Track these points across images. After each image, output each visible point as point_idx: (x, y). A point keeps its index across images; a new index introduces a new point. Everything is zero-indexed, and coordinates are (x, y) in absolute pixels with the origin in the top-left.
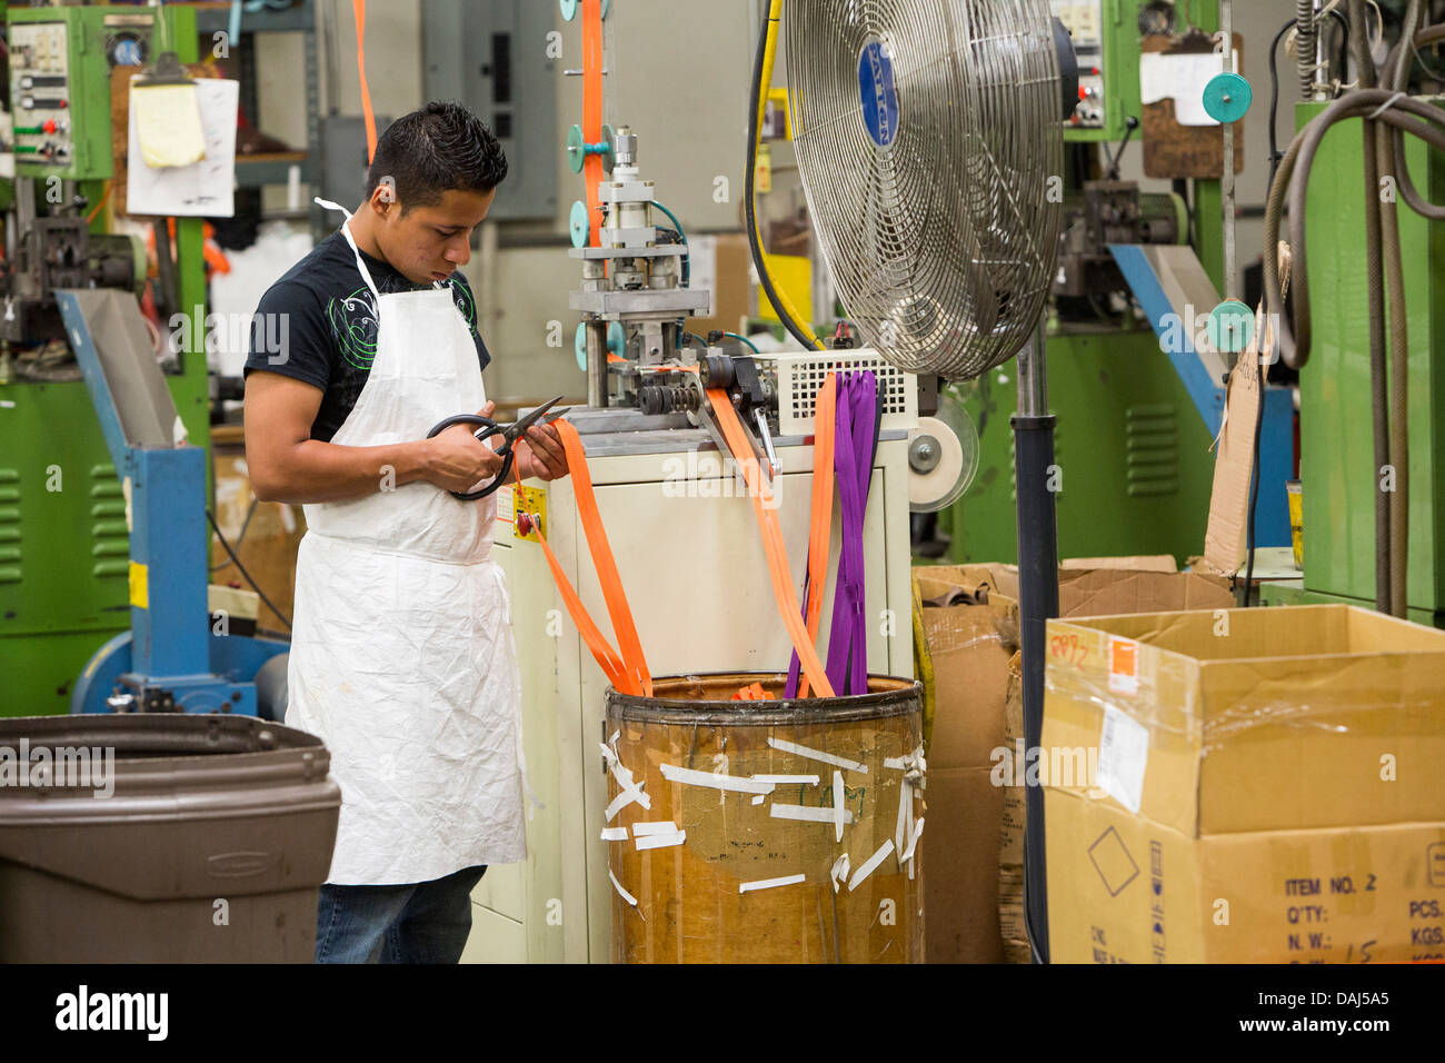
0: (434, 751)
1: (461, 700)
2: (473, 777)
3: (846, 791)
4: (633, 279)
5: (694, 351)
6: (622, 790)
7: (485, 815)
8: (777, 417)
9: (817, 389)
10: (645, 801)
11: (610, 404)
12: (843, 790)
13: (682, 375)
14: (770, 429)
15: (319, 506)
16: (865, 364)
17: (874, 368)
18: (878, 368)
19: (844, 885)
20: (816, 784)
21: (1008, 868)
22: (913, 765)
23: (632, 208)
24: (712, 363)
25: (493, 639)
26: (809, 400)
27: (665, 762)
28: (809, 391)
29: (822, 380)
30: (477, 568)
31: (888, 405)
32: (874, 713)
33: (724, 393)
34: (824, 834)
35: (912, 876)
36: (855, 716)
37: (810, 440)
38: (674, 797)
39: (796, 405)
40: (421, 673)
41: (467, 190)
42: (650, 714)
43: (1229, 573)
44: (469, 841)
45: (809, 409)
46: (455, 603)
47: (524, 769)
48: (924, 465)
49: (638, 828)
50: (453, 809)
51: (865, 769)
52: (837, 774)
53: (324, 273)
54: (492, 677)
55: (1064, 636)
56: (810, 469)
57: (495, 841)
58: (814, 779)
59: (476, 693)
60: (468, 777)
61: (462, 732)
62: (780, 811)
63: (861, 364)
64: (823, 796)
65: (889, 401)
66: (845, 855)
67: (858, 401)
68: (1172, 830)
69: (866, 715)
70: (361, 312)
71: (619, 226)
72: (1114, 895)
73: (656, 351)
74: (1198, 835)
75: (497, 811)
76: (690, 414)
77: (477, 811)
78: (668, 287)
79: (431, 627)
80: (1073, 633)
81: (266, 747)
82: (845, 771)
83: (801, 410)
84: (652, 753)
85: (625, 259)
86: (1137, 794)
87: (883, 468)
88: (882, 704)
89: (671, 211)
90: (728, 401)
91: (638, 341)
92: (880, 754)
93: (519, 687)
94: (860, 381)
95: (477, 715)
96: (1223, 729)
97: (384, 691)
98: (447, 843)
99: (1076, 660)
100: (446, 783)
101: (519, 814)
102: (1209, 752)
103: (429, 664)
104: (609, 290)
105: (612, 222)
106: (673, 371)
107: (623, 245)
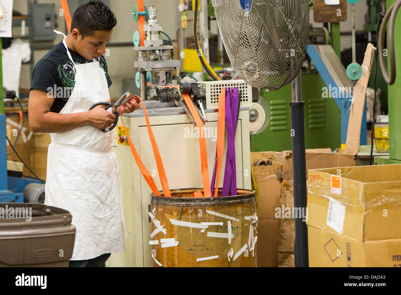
0: (93, 216)
1: (102, 198)
2: (106, 224)
3: (232, 227)
4: (156, 57)
5: (177, 81)
6: (157, 228)
7: (110, 236)
8: (205, 103)
9: (219, 94)
10: (165, 231)
11: (148, 99)
12: (231, 227)
13: (173, 89)
14: (203, 107)
15: (56, 133)
16: (235, 85)
17: (238, 86)
18: (239, 86)
19: (231, 259)
20: (222, 225)
21: (281, 253)
22: (254, 219)
23: (155, 33)
24: (184, 85)
25: (113, 178)
26: (216, 97)
27: (171, 218)
28: (216, 94)
29: (220, 90)
30: (107, 154)
31: (242, 99)
32: (241, 202)
33: (188, 95)
34: (225, 242)
35: (253, 256)
36: (235, 202)
37: (217, 111)
38: (175, 230)
39: (212, 99)
40: (89, 190)
41: (102, 30)
42: (166, 202)
43: (355, 154)
44: (105, 245)
45: (216, 100)
46: (100, 166)
47: (123, 221)
48: (253, 119)
49: (162, 240)
50: (99, 234)
51: (238, 220)
52: (229, 222)
53: (57, 56)
54: (112, 190)
55: (314, 175)
56: (217, 120)
57: (114, 245)
58: (221, 224)
59: (107, 196)
60: (105, 224)
61: (103, 209)
62: (210, 234)
63: (233, 85)
64: (224, 229)
65: (242, 97)
66: (232, 249)
67: (233, 97)
68: (354, 239)
69: (239, 202)
70: (69, 69)
71: (151, 39)
72: (333, 261)
73: (164, 81)
74: (364, 241)
75: (114, 235)
76: (176, 102)
77: (108, 235)
78: (167, 60)
79: (92, 174)
80: (318, 174)
81: (48, 214)
82: (231, 221)
83: (213, 100)
84: (167, 215)
85: (153, 51)
86: (341, 228)
87: (241, 120)
88: (244, 198)
89: (167, 34)
90: (189, 97)
91: (157, 78)
92: (243, 215)
93: (122, 194)
94: (233, 91)
95: (108, 204)
96: (371, 205)
97: (77, 196)
98: (97, 246)
99: (319, 183)
100: (97, 226)
101: (122, 236)
102: (367, 213)
103: (92, 186)
104: (147, 61)
105: (148, 38)
106: (170, 88)
107: (152, 46)
